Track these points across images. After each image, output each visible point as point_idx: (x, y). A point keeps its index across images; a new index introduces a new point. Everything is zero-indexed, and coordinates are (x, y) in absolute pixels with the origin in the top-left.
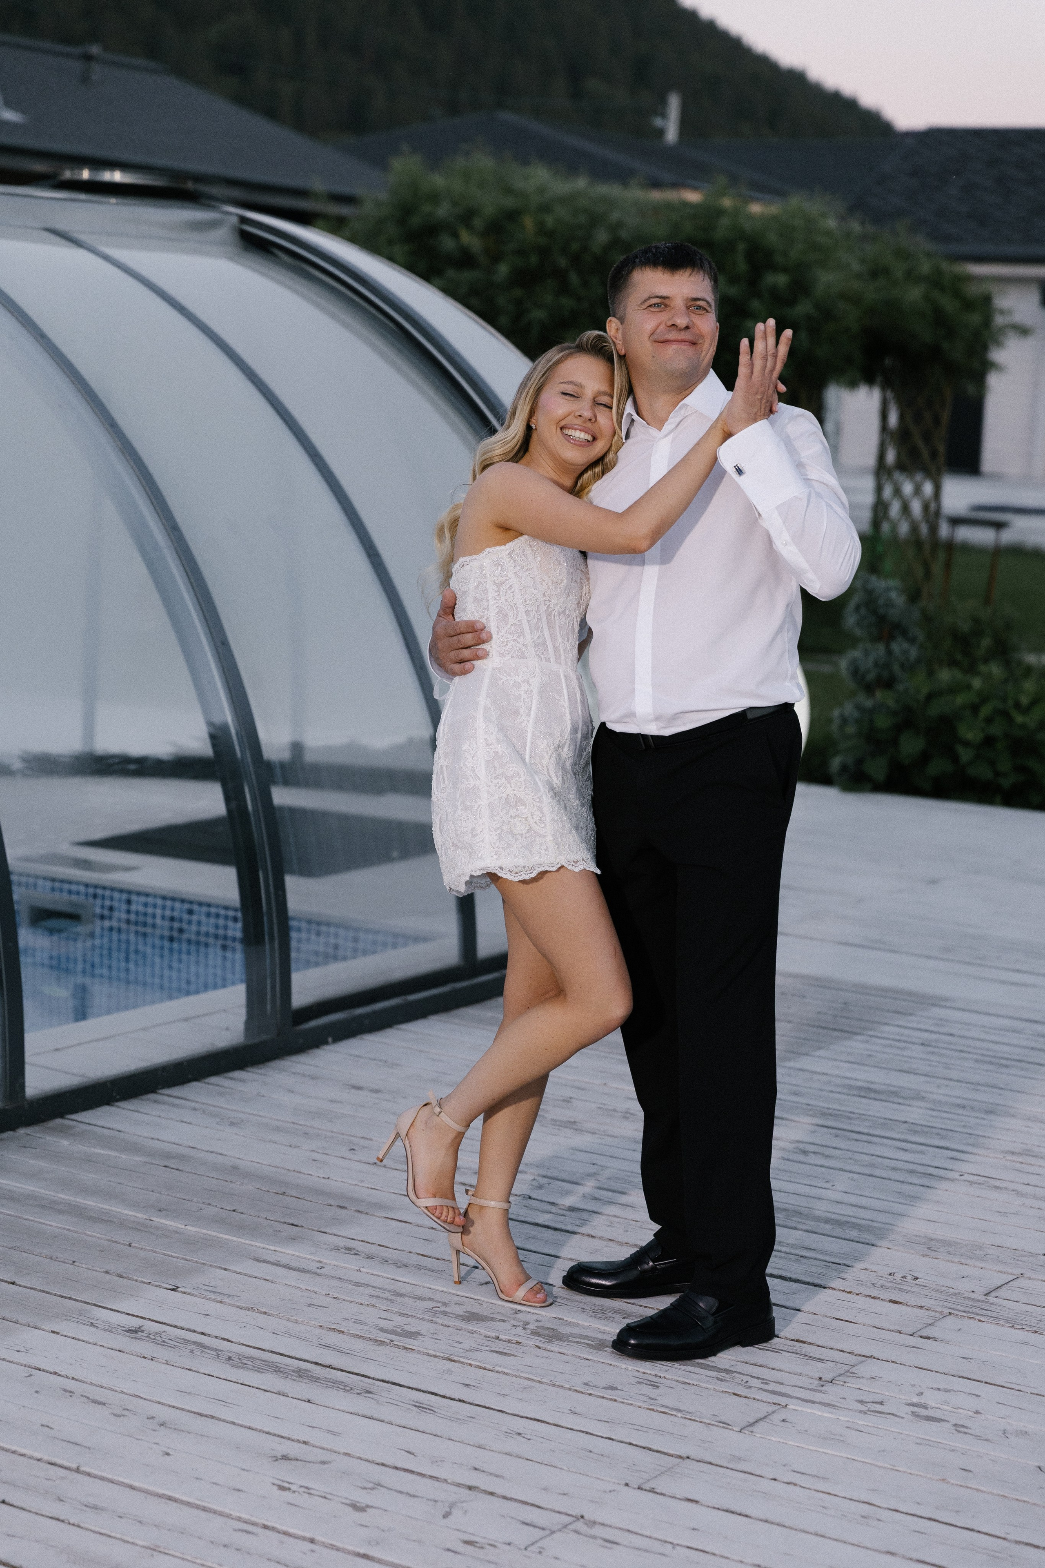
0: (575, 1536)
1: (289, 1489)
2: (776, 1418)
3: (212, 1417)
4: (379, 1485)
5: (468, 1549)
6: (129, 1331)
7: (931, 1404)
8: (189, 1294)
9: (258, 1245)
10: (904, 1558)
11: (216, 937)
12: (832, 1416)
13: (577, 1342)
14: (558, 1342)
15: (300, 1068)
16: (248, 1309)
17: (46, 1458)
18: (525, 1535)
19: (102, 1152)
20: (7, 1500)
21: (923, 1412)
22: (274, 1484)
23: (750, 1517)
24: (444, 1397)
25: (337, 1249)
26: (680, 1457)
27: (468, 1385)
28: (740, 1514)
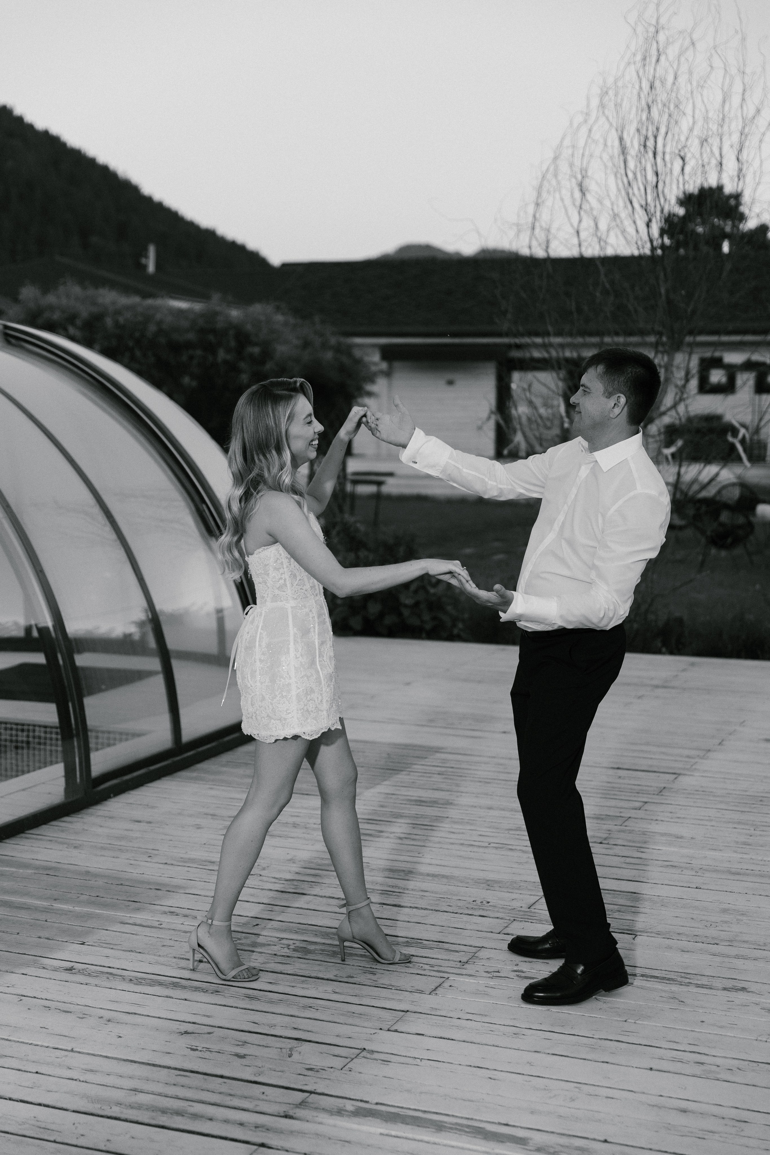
0: (365, 1060)
1: (197, 1050)
2: (446, 985)
3: (135, 1014)
4: (245, 1042)
5: (310, 1073)
6: (66, 970)
7: (525, 970)
8: (92, 946)
9: (120, 914)
10: (545, 1053)
11: (11, 741)
12: (475, 981)
13: (321, 953)
14: (310, 954)
15: (100, 813)
16: (129, 951)
17: (51, 1046)
18: (338, 1063)
19: (7, 869)
20: (39, 1071)
21: (523, 975)
22: (188, 1048)
23: (454, 1040)
24: (260, 990)
25: (165, 913)
26: (403, 1011)
27: (271, 983)
28: (449, 1039)
